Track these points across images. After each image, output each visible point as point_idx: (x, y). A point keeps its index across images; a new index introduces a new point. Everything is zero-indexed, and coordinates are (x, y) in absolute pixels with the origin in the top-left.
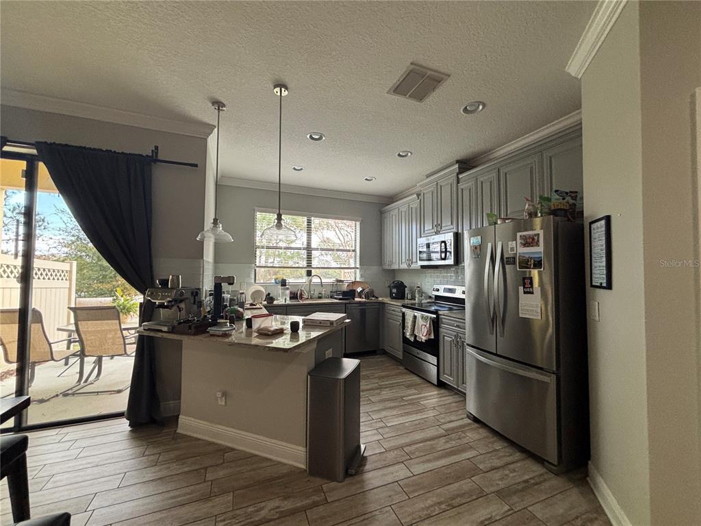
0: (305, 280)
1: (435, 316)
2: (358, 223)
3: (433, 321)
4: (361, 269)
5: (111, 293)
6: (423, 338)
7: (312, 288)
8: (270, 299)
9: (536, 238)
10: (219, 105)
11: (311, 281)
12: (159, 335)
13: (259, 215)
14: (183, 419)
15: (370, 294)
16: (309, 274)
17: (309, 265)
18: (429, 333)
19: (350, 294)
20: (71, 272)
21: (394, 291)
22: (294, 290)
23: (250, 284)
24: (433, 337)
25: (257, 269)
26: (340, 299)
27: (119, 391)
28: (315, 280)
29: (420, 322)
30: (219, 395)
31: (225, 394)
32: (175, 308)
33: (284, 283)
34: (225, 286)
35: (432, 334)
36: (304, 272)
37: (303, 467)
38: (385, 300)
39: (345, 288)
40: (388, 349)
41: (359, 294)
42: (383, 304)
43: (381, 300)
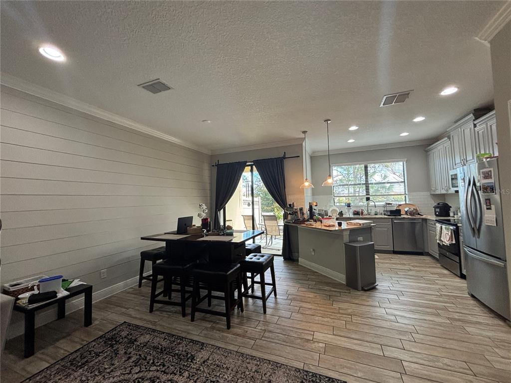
0: (365, 203)
1: (455, 227)
2: (405, 163)
3: (454, 231)
4: (409, 195)
5: (273, 210)
6: (447, 242)
7: (369, 208)
8: (341, 214)
9: (490, 173)
10: (304, 132)
11: (368, 204)
12: (290, 224)
14: (300, 259)
15: (414, 213)
16: (368, 199)
17: (368, 193)
18: (451, 238)
19: (397, 212)
20: (258, 202)
21: (438, 210)
22: (357, 209)
23: (331, 206)
24: (454, 242)
25: (335, 198)
26: (388, 215)
27: (279, 250)
28: (371, 204)
29: (444, 231)
30: (312, 250)
31: (314, 250)
32: (294, 215)
33: (349, 205)
34: (314, 207)
35: (454, 240)
36: (365, 198)
37: (344, 283)
38: (429, 217)
39: (395, 208)
40: (431, 252)
41: (406, 212)
42: (425, 220)
43: (424, 217)
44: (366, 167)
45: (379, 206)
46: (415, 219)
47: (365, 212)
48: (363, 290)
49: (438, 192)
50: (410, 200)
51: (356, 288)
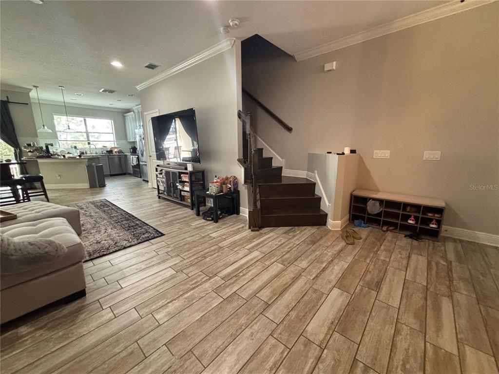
0: (87, 146)
1: (138, 156)
2: (113, 121)
4: (117, 142)
6: (135, 164)
7: (91, 150)
10: (36, 87)
11: (90, 147)
13: (55, 117)
15: (120, 152)
16: (89, 143)
17: (88, 139)
19: (110, 152)
21: (131, 150)
22: (82, 151)
25: (60, 142)
26: (105, 154)
28: (92, 146)
31: (59, 176)
33: (75, 147)
34: (50, 147)
35: (137, 162)
36: (87, 143)
38: (127, 154)
39: (109, 150)
40: (129, 172)
41: (116, 152)
42: (126, 155)
43: (126, 154)
44: (85, 120)
45: (98, 149)
46: (120, 155)
47: (89, 152)
48: (100, 187)
49: (131, 141)
50: (117, 144)
51: (96, 187)
